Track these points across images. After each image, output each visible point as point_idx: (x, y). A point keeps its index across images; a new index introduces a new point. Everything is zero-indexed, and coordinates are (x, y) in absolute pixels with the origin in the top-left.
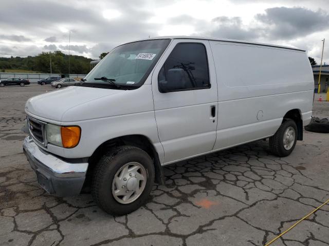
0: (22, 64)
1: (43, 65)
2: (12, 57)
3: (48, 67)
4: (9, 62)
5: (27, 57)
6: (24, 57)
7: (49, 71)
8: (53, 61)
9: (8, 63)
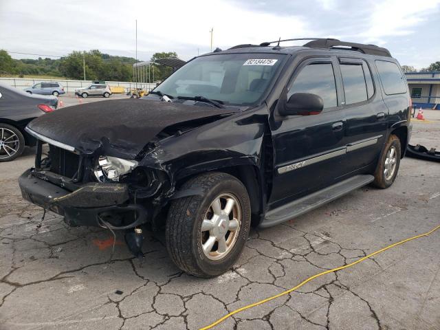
0: (52, 68)
1: (75, 68)
2: (40, 59)
3: (81, 72)
4: (36, 65)
5: (59, 58)
6: (56, 59)
7: (82, 77)
8: (87, 63)
9: (34, 67)
